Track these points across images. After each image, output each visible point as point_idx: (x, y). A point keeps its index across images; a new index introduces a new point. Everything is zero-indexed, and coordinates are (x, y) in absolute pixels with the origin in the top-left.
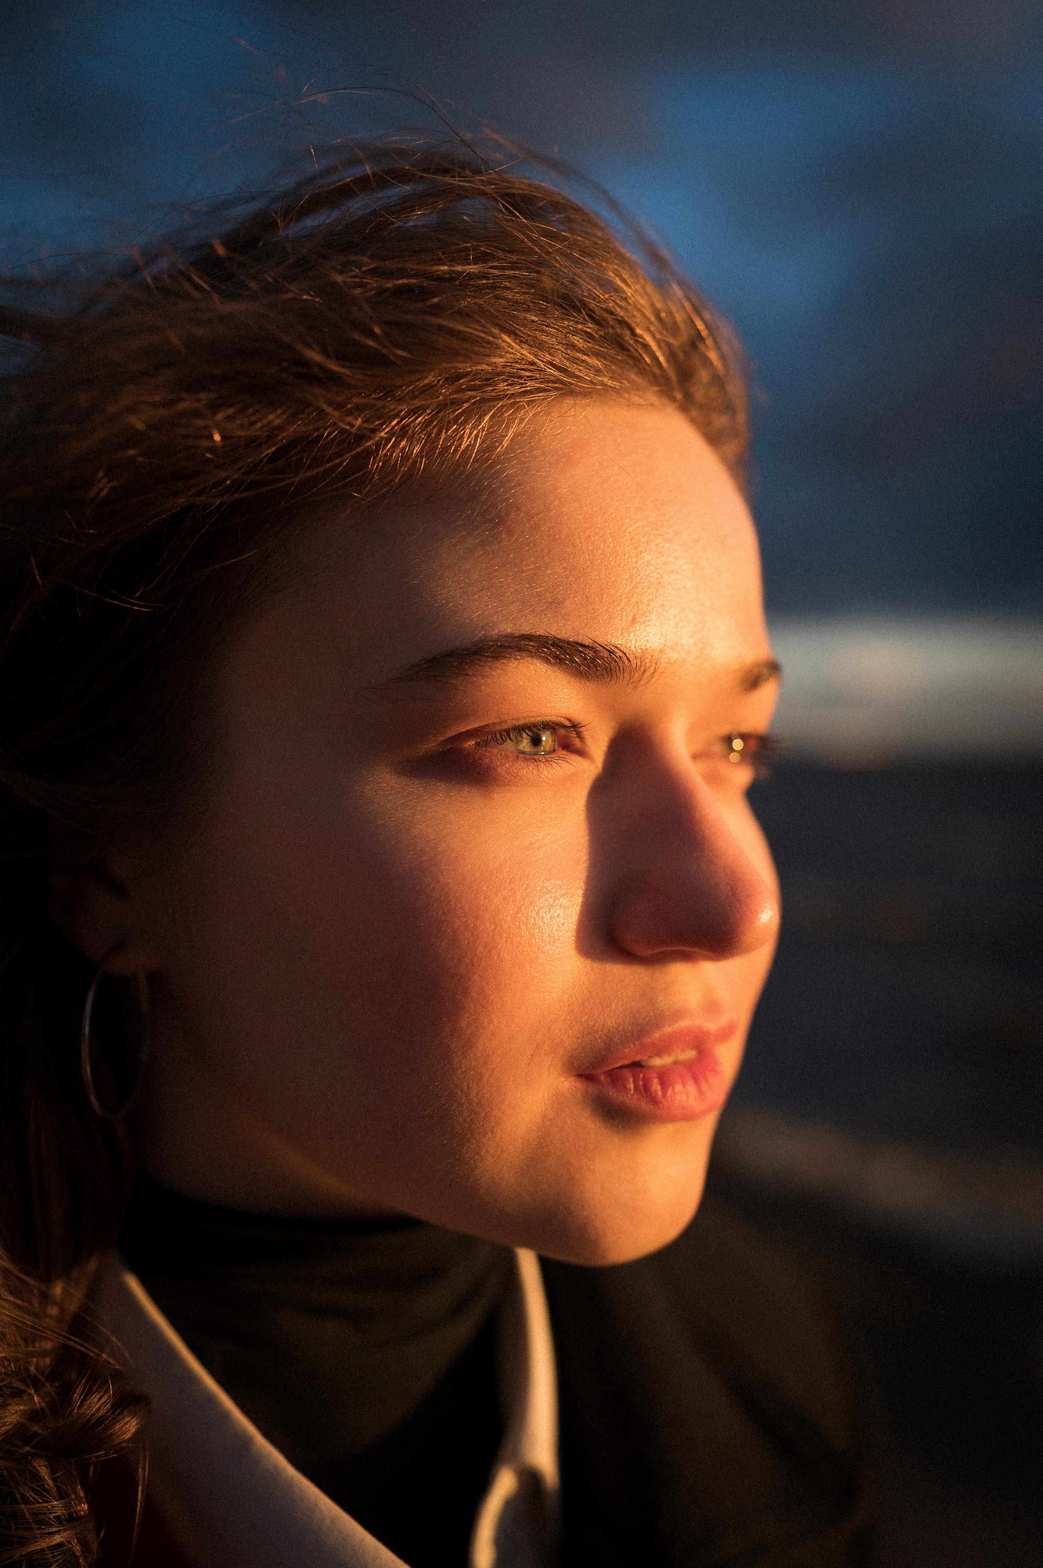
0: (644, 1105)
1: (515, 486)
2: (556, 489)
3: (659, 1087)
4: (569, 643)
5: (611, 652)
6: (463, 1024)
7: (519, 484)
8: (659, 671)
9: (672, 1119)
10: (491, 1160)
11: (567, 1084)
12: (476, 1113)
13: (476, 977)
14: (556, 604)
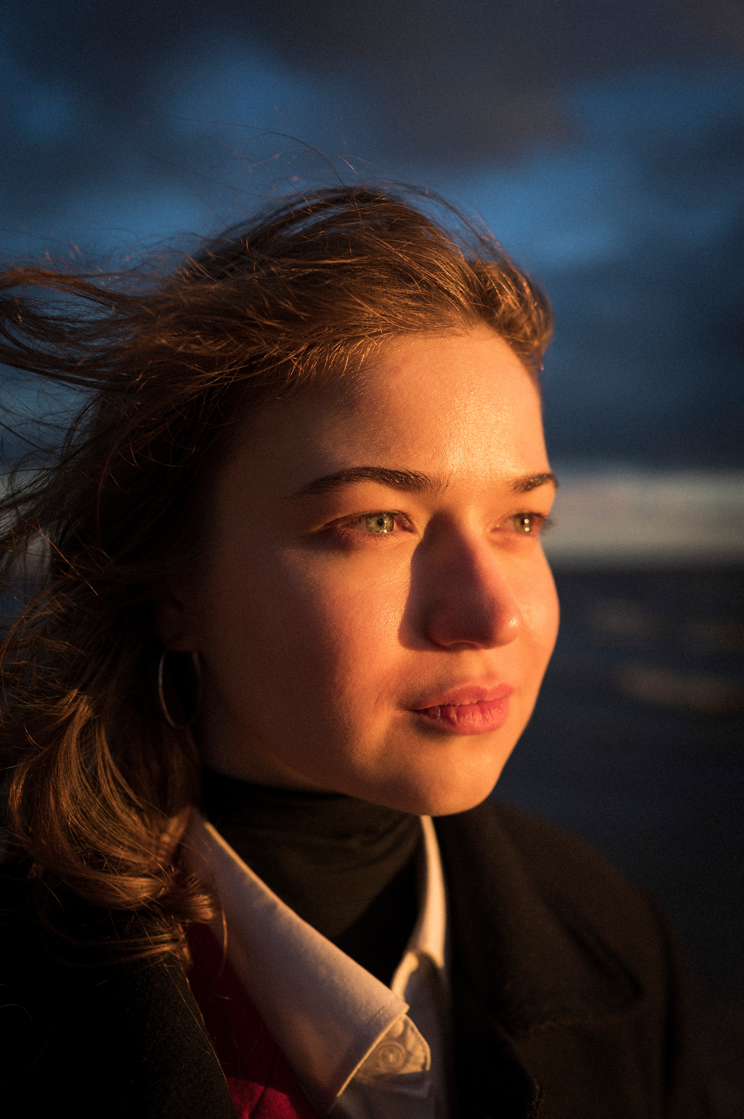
0: (447, 726)
1: (364, 386)
2: (388, 387)
3: (455, 716)
4: (391, 471)
5: (416, 477)
6: (337, 680)
7: (366, 384)
8: (450, 485)
9: (464, 734)
10: (359, 755)
11: (400, 714)
12: (347, 729)
13: (342, 655)
14: (386, 449)
